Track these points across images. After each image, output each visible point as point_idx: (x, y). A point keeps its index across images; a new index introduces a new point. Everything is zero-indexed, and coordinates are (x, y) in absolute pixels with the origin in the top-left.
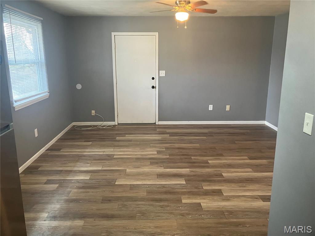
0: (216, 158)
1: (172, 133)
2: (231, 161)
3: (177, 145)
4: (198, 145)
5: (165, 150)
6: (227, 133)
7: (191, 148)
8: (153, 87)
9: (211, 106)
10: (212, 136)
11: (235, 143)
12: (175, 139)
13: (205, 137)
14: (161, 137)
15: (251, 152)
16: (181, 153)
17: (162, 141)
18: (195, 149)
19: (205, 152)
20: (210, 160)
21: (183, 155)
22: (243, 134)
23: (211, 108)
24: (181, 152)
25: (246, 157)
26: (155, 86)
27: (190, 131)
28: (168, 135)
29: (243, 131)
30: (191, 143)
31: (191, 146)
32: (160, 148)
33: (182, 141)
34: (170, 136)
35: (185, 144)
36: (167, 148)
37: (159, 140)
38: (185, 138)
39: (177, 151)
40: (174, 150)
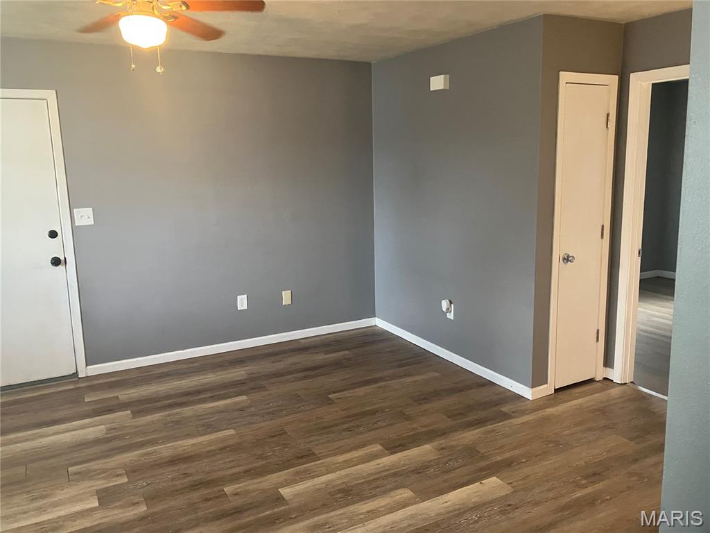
0: (297, 473)
1: (140, 402)
2: (343, 472)
3: (166, 450)
4: (232, 432)
5: (125, 480)
6: (297, 371)
7: (213, 448)
8: (56, 262)
9: (242, 300)
10: (262, 388)
11: (330, 399)
12: (153, 422)
13: (244, 398)
14: (103, 426)
15: (384, 424)
16: (187, 479)
17: (110, 444)
18: (225, 449)
19: (261, 457)
20: (283, 485)
21: (195, 486)
22: (337, 365)
23: (242, 303)
24: (186, 475)
25: (377, 447)
26: (62, 258)
27: (193, 384)
28: (129, 412)
29: (334, 355)
30: (209, 428)
31: (210, 443)
32: (104, 478)
33: (177, 429)
34: (136, 414)
35: (188, 436)
36: (133, 471)
37: (97, 442)
38: (187, 411)
39: (170, 473)
40: (161, 471)
